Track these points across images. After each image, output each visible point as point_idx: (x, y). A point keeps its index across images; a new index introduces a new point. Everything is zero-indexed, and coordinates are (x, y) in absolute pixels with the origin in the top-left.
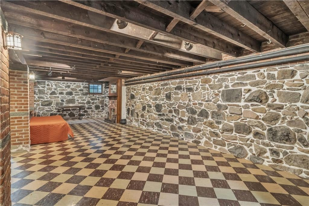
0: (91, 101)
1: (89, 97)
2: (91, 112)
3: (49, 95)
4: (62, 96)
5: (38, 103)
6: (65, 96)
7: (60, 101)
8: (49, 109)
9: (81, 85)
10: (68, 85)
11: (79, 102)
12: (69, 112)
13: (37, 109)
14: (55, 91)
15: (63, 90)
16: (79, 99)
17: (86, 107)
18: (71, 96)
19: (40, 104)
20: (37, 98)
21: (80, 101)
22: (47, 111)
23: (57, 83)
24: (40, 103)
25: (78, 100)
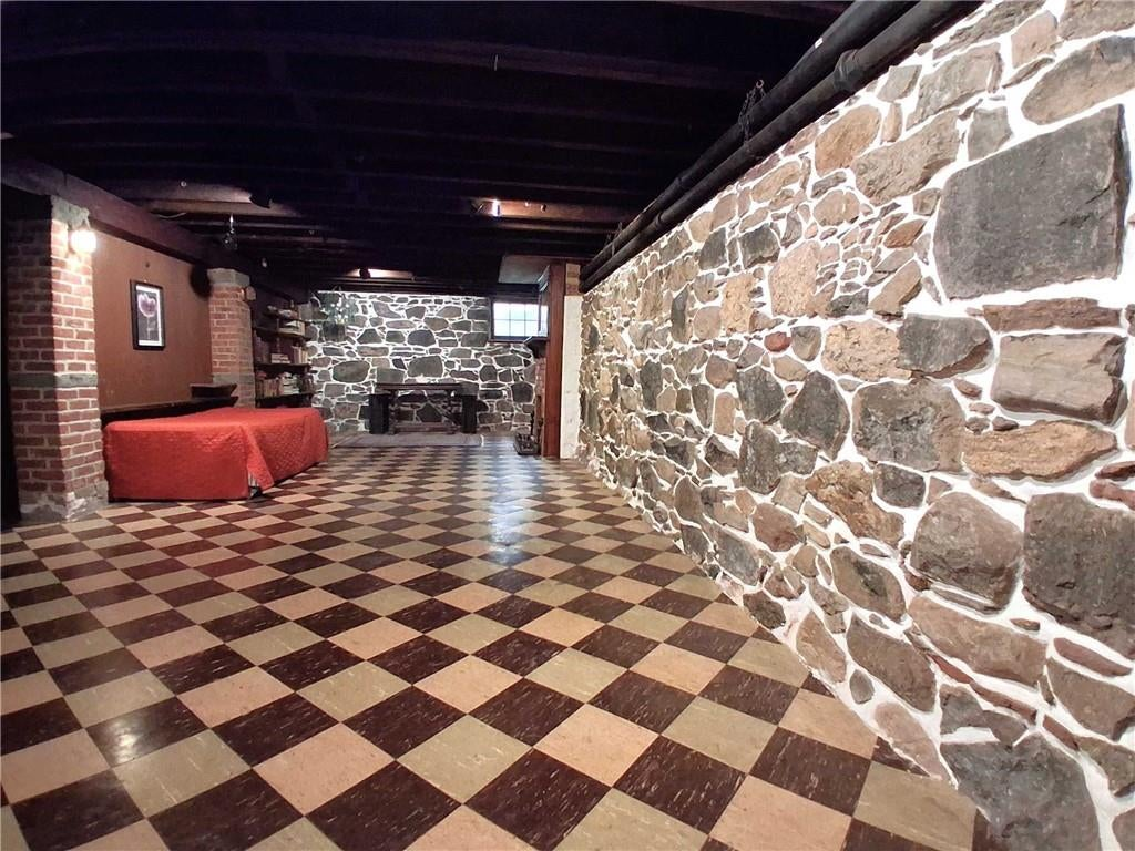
0: (497, 367)
1: (491, 354)
2: (498, 409)
3: (357, 344)
4: (398, 345)
5: (324, 369)
6: (408, 346)
7: (392, 366)
8: (357, 393)
9: (463, 307)
10: (415, 305)
11: (456, 368)
12: (422, 405)
13: (323, 390)
14: (376, 328)
15: (401, 324)
16: (453, 359)
17: (481, 388)
18: (427, 348)
19: (331, 372)
20: (320, 351)
21: (457, 365)
22: (349, 397)
23: (379, 299)
24: (330, 369)
25: (450, 364)
